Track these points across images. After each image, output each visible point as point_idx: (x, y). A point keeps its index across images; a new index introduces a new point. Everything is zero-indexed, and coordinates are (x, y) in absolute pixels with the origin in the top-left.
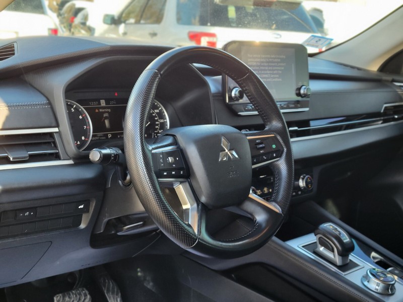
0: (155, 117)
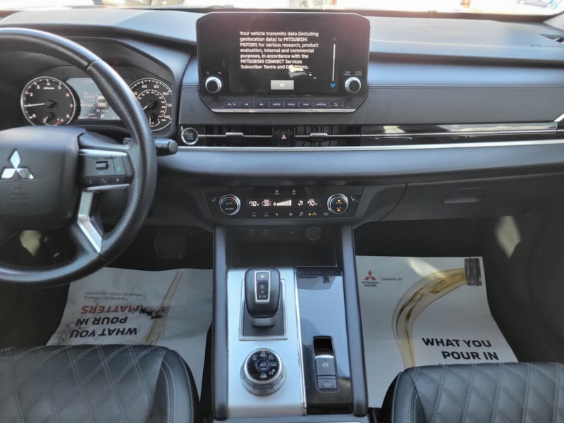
0: (163, 100)
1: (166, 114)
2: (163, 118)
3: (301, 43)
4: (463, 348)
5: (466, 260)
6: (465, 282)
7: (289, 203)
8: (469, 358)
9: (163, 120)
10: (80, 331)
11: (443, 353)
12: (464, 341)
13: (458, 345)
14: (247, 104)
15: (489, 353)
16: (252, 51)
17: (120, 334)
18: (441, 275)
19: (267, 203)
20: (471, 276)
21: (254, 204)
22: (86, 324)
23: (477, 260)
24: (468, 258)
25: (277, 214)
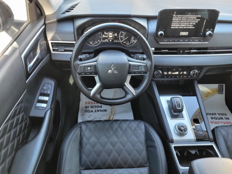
1: (133, 40)
2: (132, 41)
3: (194, 19)
4: (217, 116)
5: (219, 85)
6: (217, 93)
7: (177, 73)
8: (220, 119)
9: (132, 42)
10: (87, 110)
11: (211, 118)
12: (218, 113)
13: (216, 115)
14: (171, 41)
15: (226, 118)
16: (176, 22)
17: (101, 111)
18: (209, 91)
19: (170, 73)
20: (220, 91)
21: (165, 73)
22: (88, 108)
23: (223, 85)
24: (219, 84)
25: (173, 77)
